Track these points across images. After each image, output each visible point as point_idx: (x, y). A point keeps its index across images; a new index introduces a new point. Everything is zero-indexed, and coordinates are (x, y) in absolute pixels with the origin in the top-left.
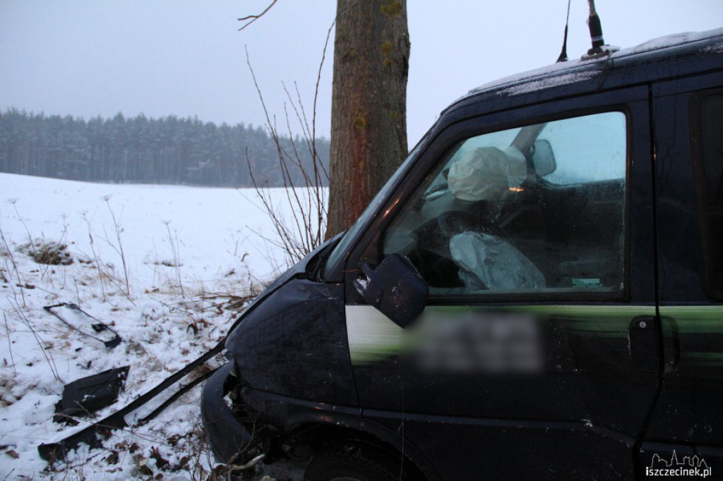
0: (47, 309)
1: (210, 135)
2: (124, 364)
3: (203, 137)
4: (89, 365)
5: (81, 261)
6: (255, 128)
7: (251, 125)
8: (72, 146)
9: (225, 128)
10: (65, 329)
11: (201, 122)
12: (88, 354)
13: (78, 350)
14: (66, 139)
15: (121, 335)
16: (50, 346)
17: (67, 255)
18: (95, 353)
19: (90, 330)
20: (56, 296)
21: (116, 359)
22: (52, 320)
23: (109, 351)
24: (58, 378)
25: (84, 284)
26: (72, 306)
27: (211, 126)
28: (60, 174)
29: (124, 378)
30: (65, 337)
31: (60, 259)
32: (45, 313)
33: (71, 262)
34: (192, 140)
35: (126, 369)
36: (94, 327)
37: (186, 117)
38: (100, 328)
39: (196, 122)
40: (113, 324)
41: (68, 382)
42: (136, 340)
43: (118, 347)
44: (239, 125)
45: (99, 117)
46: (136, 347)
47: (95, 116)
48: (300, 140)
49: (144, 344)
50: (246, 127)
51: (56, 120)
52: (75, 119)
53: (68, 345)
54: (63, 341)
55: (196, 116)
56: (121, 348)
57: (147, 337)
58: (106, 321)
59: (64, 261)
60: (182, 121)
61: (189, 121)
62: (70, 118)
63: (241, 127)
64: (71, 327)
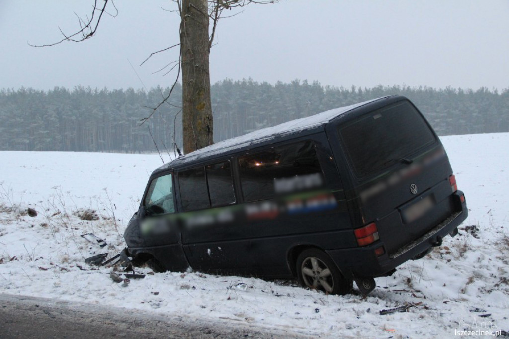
0: (82, 236)
1: (265, 95)
2: (106, 252)
3: (258, 98)
4: (94, 253)
5: (105, 219)
6: (310, 83)
7: (306, 81)
8: (134, 119)
9: (280, 86)
10: (87, 242)
11: (256, 83)
12: (94, 249)
13: (91, 248)
14: (130, 112)
15: (107, 242)
16: (81, 248)
17: (96, 215)
18: (97, 249)
19: (97, 242)
20: (86, 231)
21: (104, 250)
22: (83, 239)
23: (101, 248)
24: (83, 258)
25: (100, 227)
26: (91, 234)
27: (266, 87)
28: (125, 146)
29: (106, 257)
30: (87, 244)
31: (93, 217)
32: (81, 237)
33: (98, 219)
34: (248, 102)
35: (107, 254)
36: (97, 240)
37: (241, 80)
38: (100, 241)
39: (250, 83)
40: (105, 239)
41: (86, 259)
42: (113, 244)
43: (105, 247)
44: (293, 82)
45: (158, 88)
46: (112, 247)
47: (155, 87)
48: (357, 91)
49: (115, 246)
50: (301, 83)
51: (118, 94)
52: (135, 92)
53: (88, 247)
54: (86, 246)
55: (250, 78)
56: (106, 247)
57: (117, 244)
58: (103, 239)
59: (94, 218)
60: (237, 84)
61: (244, 83)
62: (131, 91)
63: (295, 84)
64: (90, 241)
